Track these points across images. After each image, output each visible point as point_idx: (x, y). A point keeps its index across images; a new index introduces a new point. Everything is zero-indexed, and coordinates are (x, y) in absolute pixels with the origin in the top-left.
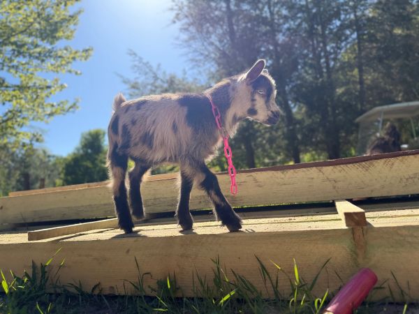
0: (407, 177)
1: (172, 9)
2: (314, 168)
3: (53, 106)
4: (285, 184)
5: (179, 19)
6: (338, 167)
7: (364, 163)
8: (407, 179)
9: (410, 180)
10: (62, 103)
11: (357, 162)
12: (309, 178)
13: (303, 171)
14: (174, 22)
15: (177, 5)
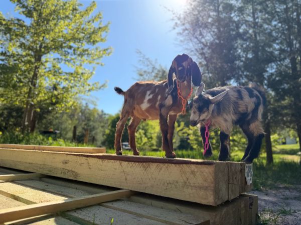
0: (168, 182)
1: (173, 19)
3: (89, 85)
4: (102, 170)
5: (177, 27)
10: (95, 83)
12: (114, 169)
14: (174, 28)
15: (176, 16)
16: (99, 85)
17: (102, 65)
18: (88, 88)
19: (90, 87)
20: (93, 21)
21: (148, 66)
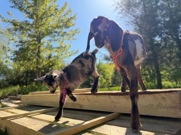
0: (145, 106)
1: (114, 5)
2: (107, 96)
3: (69, 53)
4: (97, 102)
5: (117, 9)
6: (116, 96)
7: (127, 96)
8: (145, 107)
9: (147, 108)
10: (73, 51)
11: (124, 95)
12: (106, 100)
13: (104, 97)
14: (115, 10)
15: (116, 3)
16: (75, 52)
20: (67, 14)
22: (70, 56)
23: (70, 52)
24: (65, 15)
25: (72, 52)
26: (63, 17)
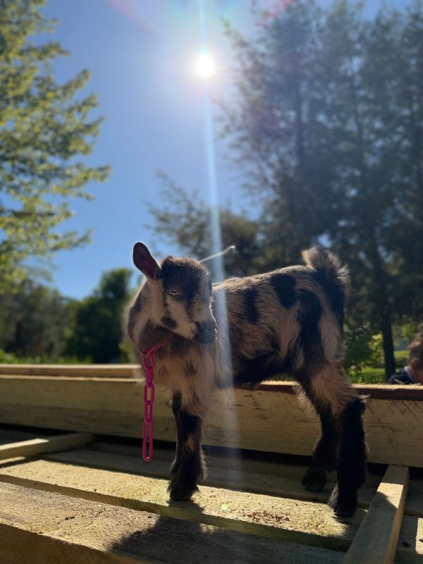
1: (221, 119)
3: (56, 237)
5: (229, 132)
10: (70, 234)
14: (223, 136)
15: (227, 114)
16: (76, 239)
17: (88, 198)
18: (52, 243)
19: (58, 242)
20: (80, 109)
21: (178, 202)
22: (55, 248)
23: (60, 234)
24: (70, 110)
25: (65, 236)
26: (62, 114)
